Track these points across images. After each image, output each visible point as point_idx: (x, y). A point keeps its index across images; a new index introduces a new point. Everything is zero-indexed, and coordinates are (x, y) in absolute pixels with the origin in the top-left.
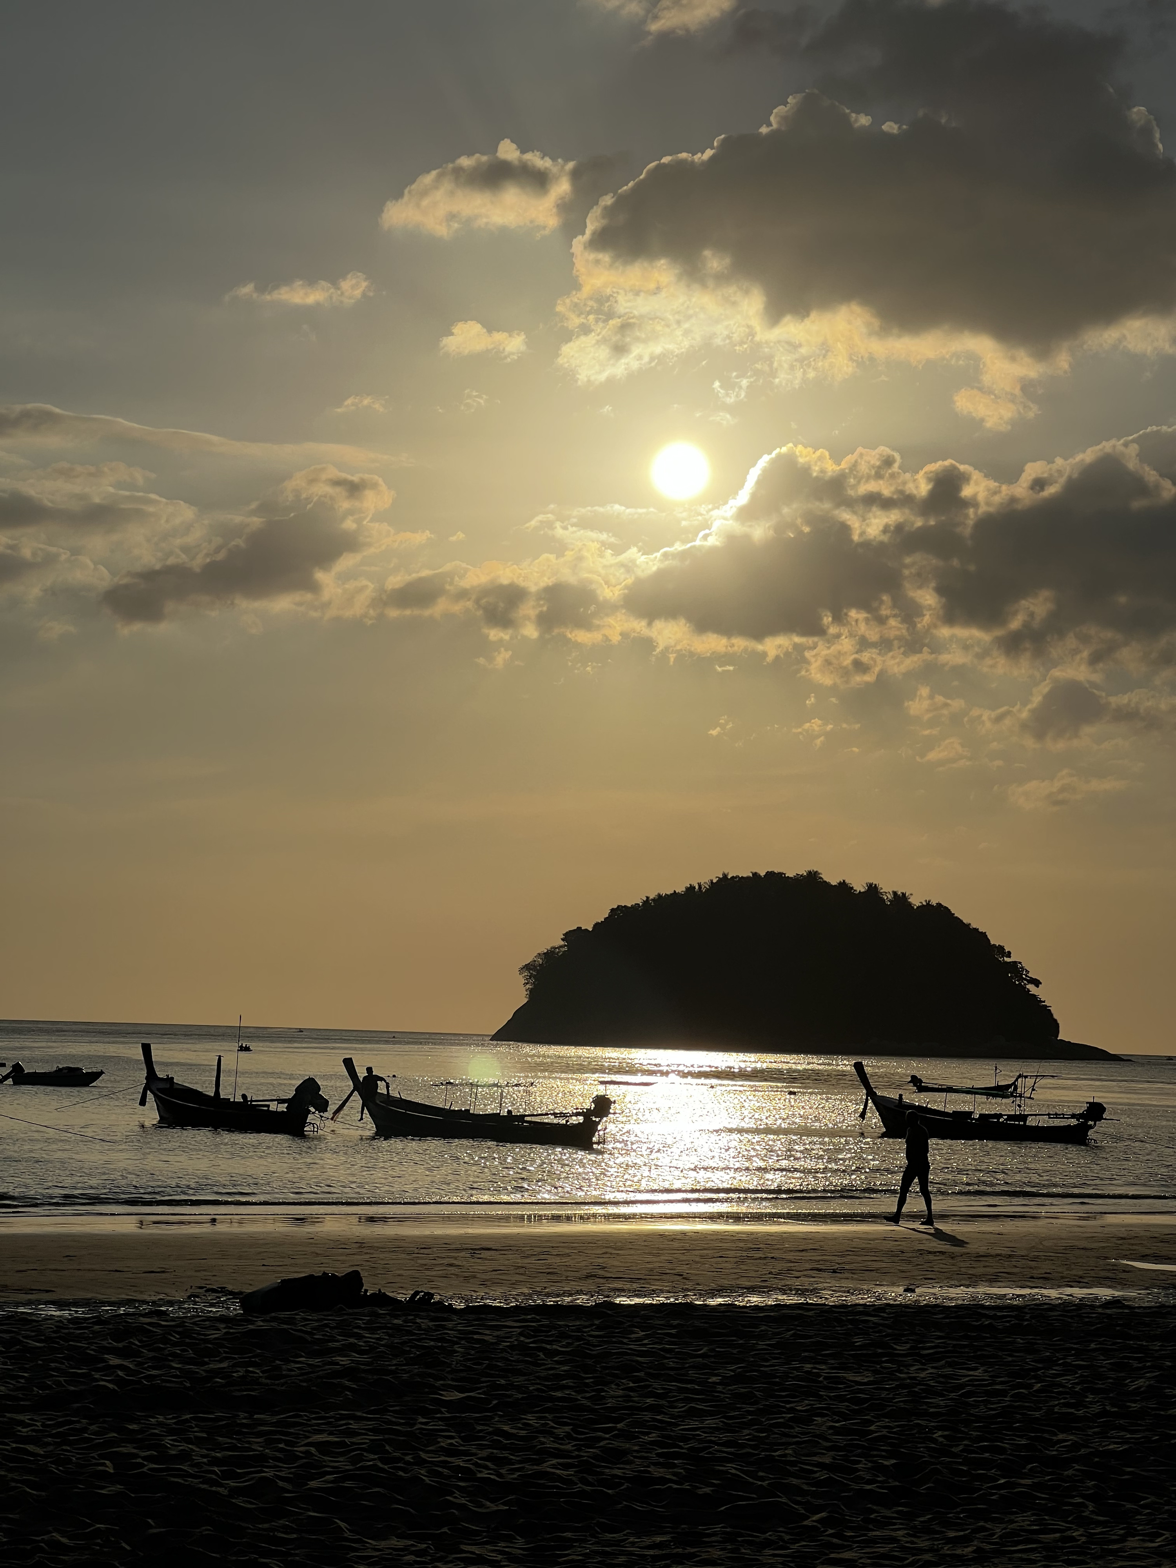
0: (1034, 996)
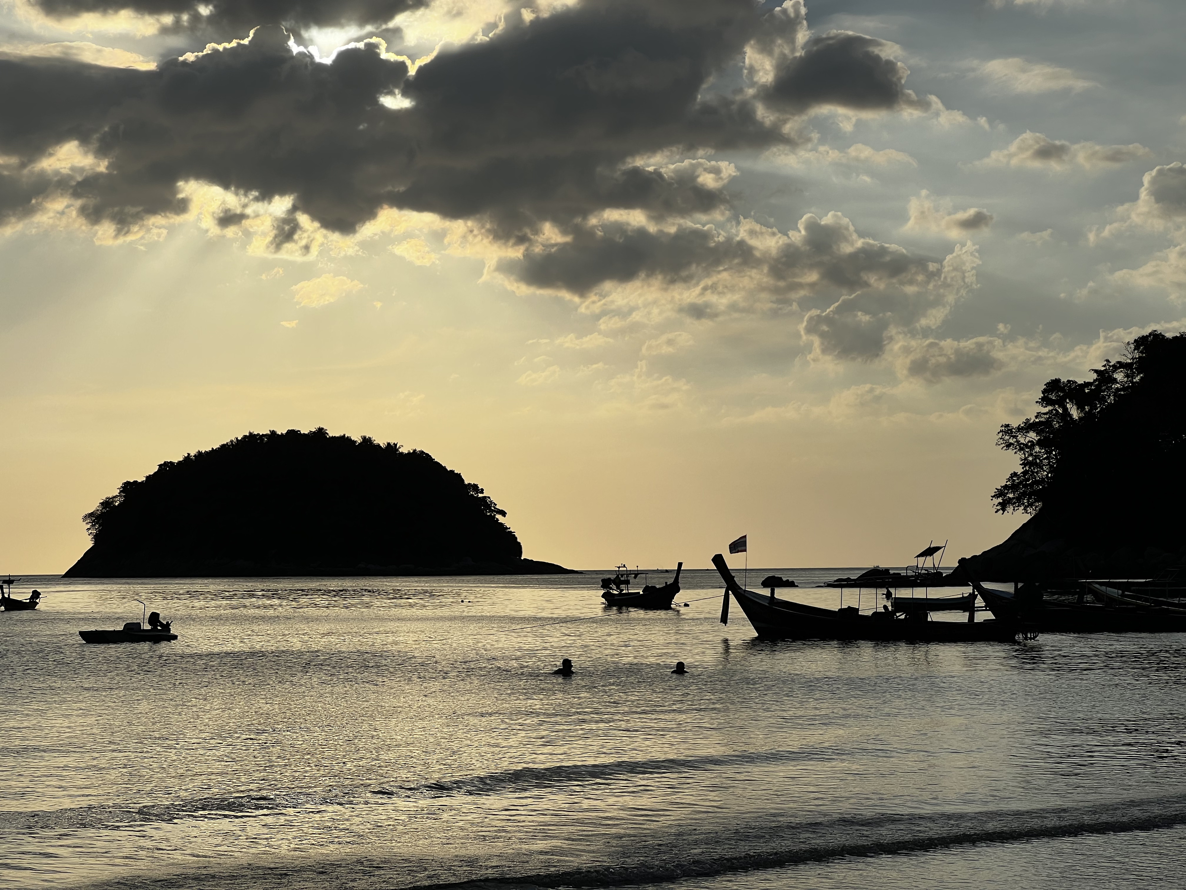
0: (501, 524)
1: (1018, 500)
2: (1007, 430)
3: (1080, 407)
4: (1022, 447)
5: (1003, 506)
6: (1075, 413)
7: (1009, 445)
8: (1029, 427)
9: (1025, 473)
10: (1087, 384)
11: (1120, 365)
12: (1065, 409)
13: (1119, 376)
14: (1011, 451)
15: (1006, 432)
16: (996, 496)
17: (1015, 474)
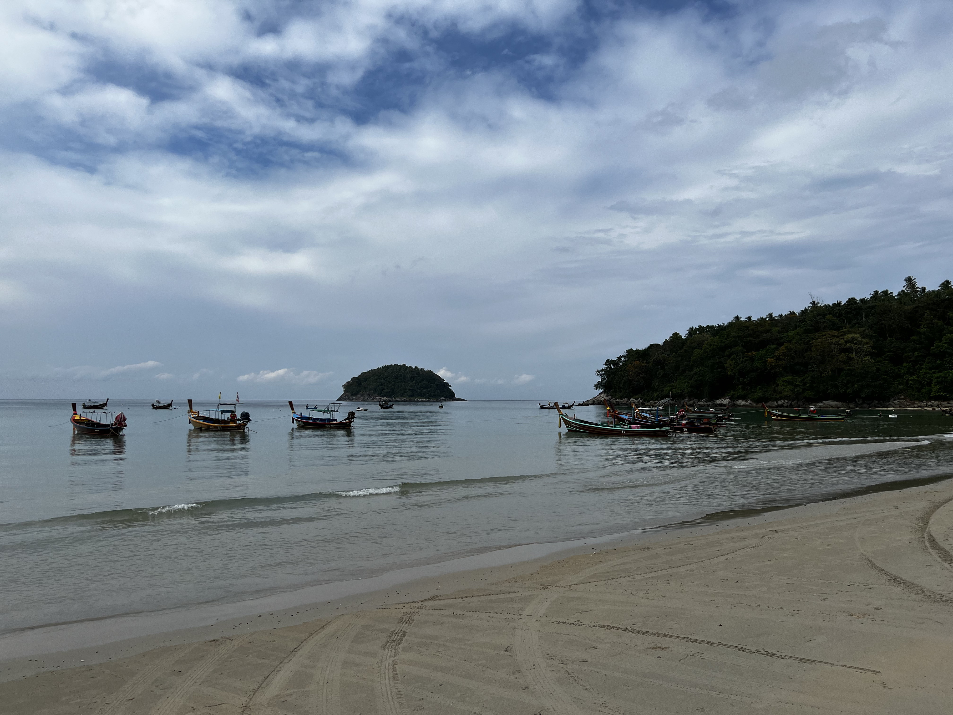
1: (600, 387)
2: (598, 371)
3: (614, 366)
4: (601, 375)
5: (596, 389)
6: (613, 367)
7: (598, 374)
8: (602, 370)
9: (601, 381)
10: (615, 360)
11: (623, 356)
12: (610, 366)
13: (623, 359)
14: (598, 376)
15: (597, 372)
16: (595, 386)
17: (599, 381)
